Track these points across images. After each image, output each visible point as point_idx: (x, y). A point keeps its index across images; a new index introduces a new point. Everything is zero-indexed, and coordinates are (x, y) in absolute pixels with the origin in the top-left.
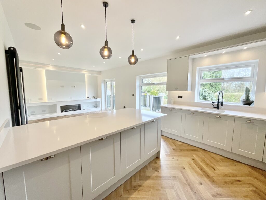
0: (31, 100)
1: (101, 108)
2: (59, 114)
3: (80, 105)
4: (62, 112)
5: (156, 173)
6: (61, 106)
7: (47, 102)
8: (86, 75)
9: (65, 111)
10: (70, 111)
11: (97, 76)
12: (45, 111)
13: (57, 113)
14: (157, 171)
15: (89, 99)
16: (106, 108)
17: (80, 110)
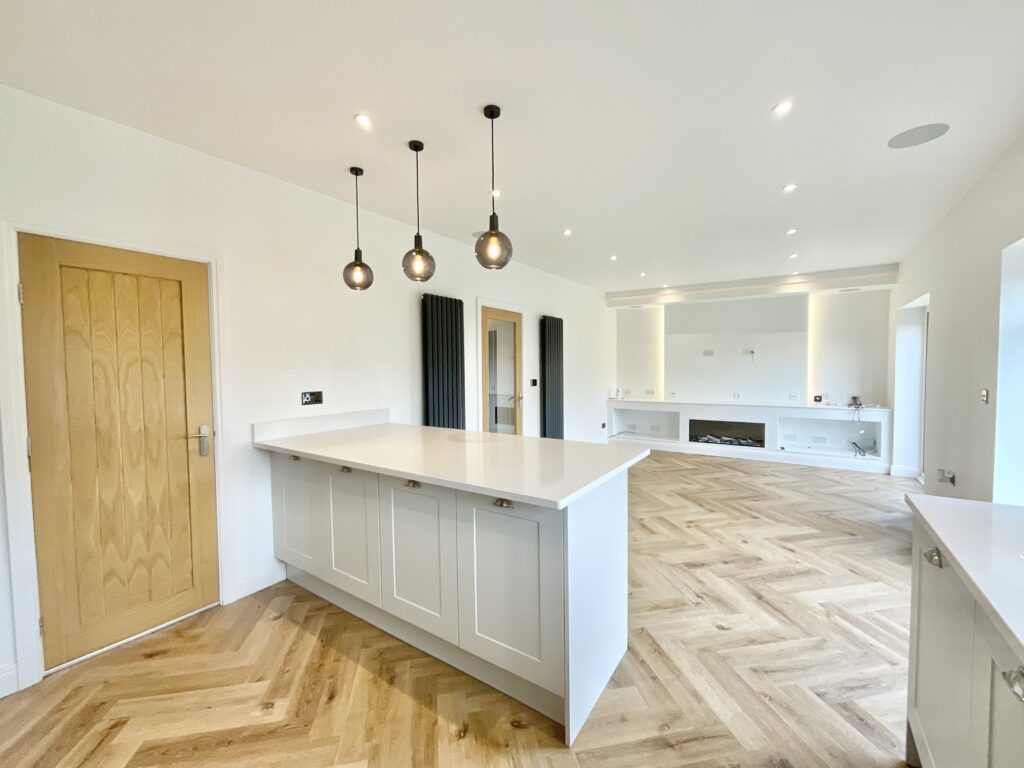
1: (890, 463)
2: (684, 445)
3: (764, 425)
4: (693, 439)
5: (454, 728)
6: (691, 421)
7: (663, 401)
8: (812, 296)
9: (705, 439)
10: (724, 442)
13: (679, 440)
14: (463, 732)
15: (819, 404)
17: (763, 446)
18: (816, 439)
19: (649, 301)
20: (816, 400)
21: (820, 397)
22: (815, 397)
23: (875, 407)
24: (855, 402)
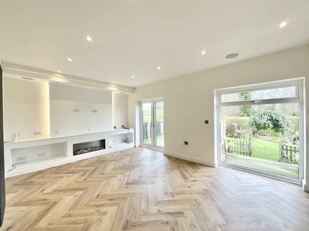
0: (19, 135)
1: (135, 143)
2: (70, 158)
3: (104, 140)
4: (75, 153)
6: (73, 145)
7: (49, 138)
8: (113, 93)
9: (80, 152)
10: (89, 151)
11: (127, 95)
12: (44, 154)
13: (66, 157)
15: (116, 129)
16: (141, 143)
17: (105, 148)
22: (114, 127)
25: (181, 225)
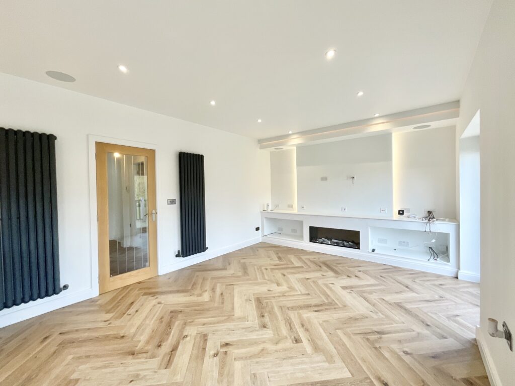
1: (459, 268)
2: (308, 244)
3: (359, 232)
4: (312, 240)
6: (310, 227)
7: (297, 213)
9: (321, 240)
13: (303, 240)
15: (403, 217)
17: (358, 248)
18: (400, 243)
19: (282, 144)
20: (399, 213)
21: (403, 211)
22: (399, 211)
23: (444, 220)
24: (430, 216)
25: (147, 362)
